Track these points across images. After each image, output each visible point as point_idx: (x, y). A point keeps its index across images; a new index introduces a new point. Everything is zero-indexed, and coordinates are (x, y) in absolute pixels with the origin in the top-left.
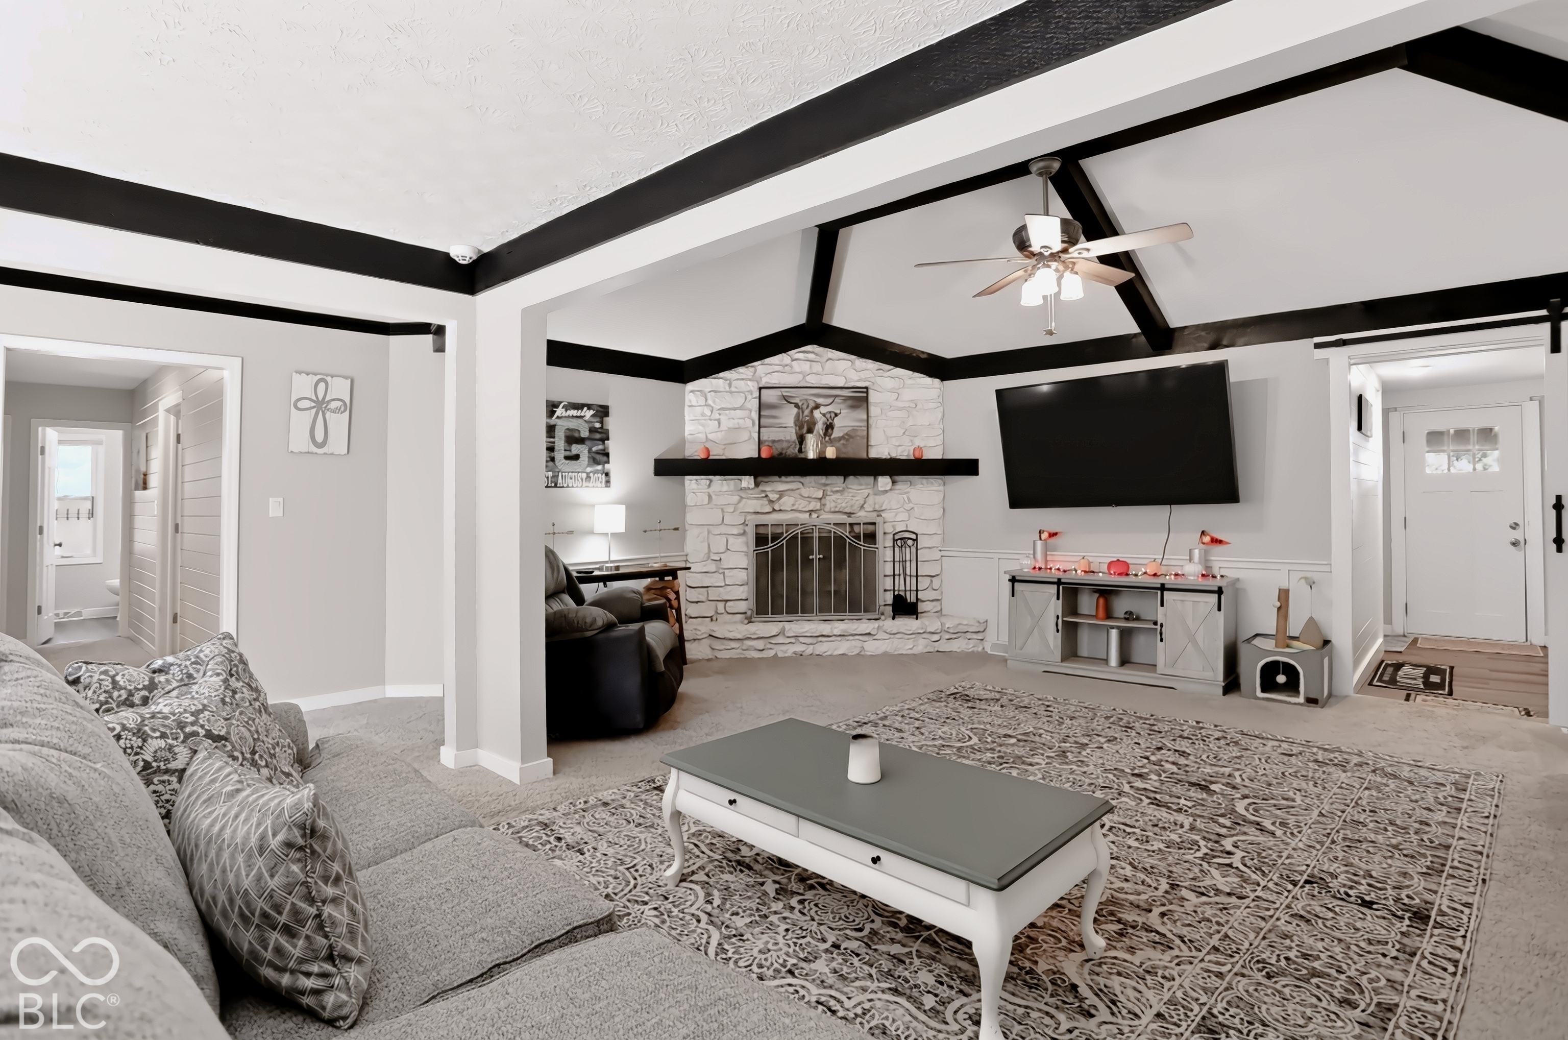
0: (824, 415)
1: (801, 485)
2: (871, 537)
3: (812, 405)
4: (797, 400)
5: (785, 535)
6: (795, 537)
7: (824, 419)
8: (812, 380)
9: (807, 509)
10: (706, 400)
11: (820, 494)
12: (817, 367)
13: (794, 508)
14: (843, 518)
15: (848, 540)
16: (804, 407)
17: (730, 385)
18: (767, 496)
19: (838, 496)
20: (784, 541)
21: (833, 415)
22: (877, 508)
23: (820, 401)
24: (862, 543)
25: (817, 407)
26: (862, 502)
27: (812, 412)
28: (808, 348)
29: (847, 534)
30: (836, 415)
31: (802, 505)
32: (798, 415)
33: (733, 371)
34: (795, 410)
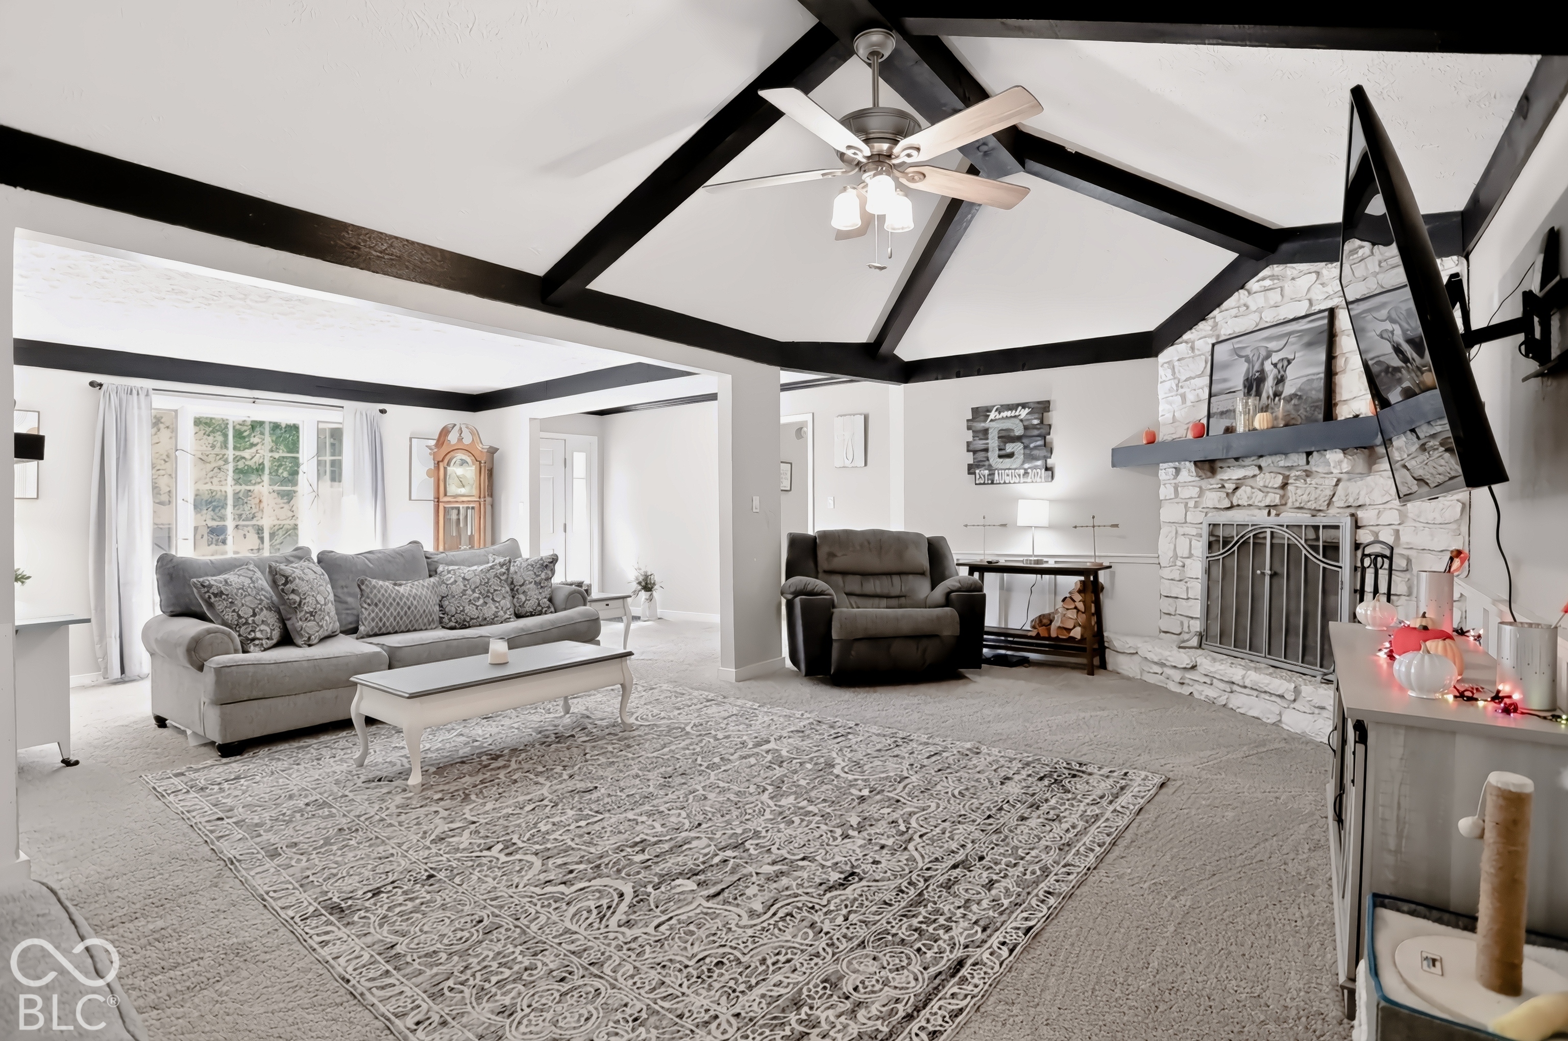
0: (1275, 365)
1: (1257, 471)
2: (1332, 550)
3: (1263, 353)
4: (1247, 352)
5: (1236, 539)
6: (1246, 543)
7: (1275, 371)
8: (1270, 317)
9: (1263, 504)
10: (1174, 373)
11: (1279, 480)
12: (1275, 296)
13: (1250, 503)
14: (1304, 518)
15: (1304, 552)
16: (1255, 358)
17: (1193, 348)
18: (1223, 487)
19: (1300, 483)
20: (1236, 548)
21: (1285, 363)
22: (1351, 501)
23: (1272, 345)
24: (1321, 557)
25: (1268, 356)
26: (1332, 493)
27: (1262, 364)
28: (1266, 272)
29: (1303, 542)
30: (1289, 362)
31: (1259, 498)
32: (1248, 370)
33: (1193, 330)
34: (1246, 365)
